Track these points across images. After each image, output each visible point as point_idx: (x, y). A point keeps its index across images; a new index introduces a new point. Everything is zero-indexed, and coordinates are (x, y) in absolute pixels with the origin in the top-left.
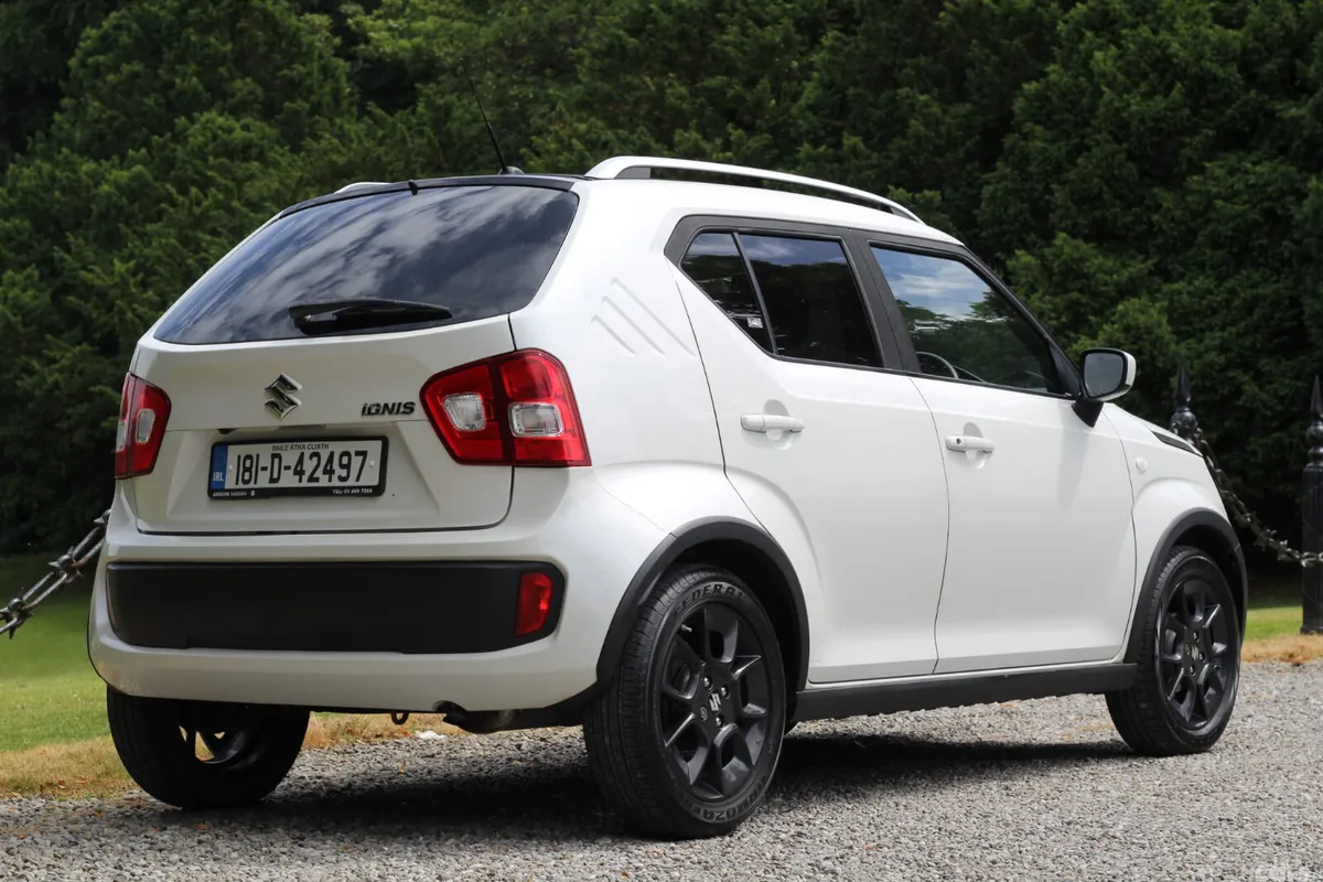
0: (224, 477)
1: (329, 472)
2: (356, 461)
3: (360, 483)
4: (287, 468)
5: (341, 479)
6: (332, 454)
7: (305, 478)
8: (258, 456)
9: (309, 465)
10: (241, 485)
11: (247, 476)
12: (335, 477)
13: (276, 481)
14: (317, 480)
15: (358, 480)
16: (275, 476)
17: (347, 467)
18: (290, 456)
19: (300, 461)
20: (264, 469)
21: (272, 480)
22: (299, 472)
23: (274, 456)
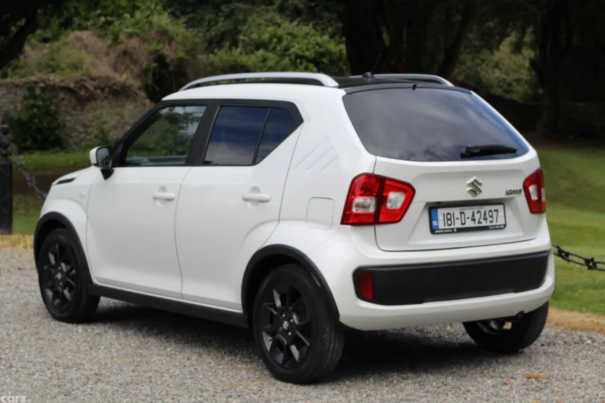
0: (438, 223)
1: (485, 219)
2: (495, 214)
3: (498, 223)
4: (468, 218)
5: (491, 222)
6: (485, 212)
7: (477, 222)
8: (453, 213)
9: (477, 216)
10: (447, 227)
11: (449, 222)
12: (488, 221)
13: (464, 224)
14: (481, 223)
15: (497, 221)
16: (463, 222)
17: (491, 216)
18: (468, 212)
19: (473, 215)
20: (457, 219)
21: (462, 224)
22: (474, 220)
23: (461, 213)
